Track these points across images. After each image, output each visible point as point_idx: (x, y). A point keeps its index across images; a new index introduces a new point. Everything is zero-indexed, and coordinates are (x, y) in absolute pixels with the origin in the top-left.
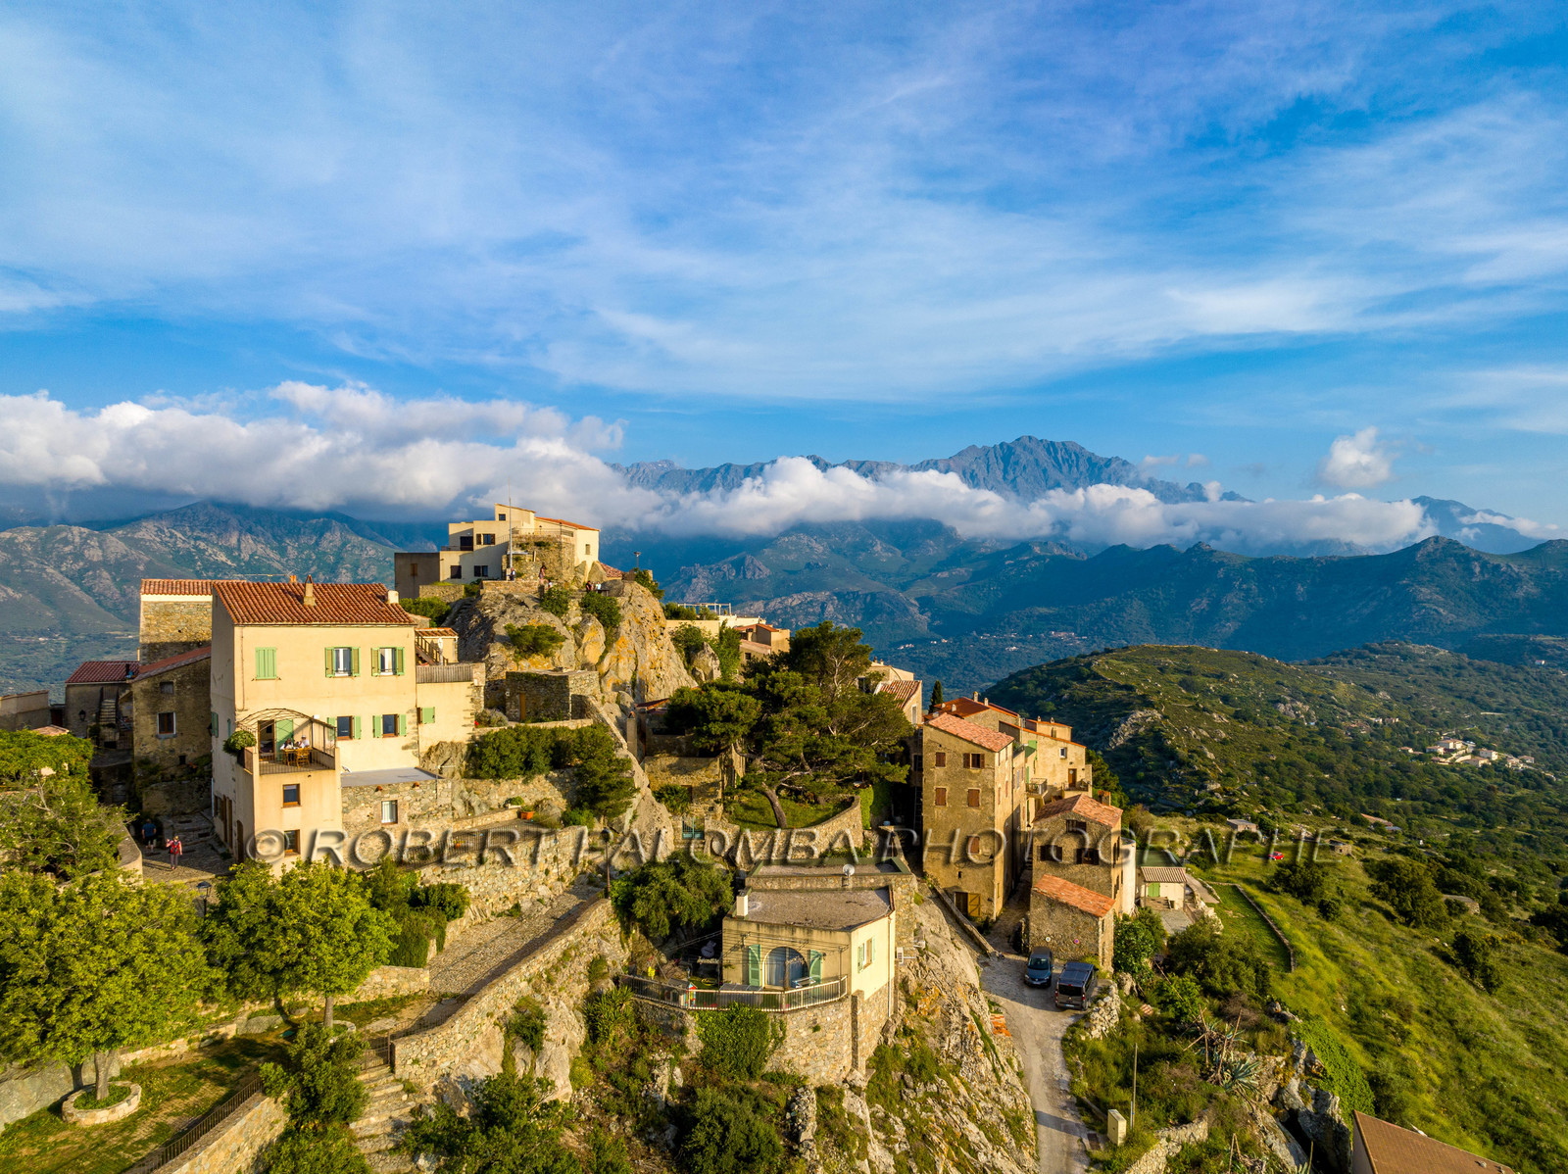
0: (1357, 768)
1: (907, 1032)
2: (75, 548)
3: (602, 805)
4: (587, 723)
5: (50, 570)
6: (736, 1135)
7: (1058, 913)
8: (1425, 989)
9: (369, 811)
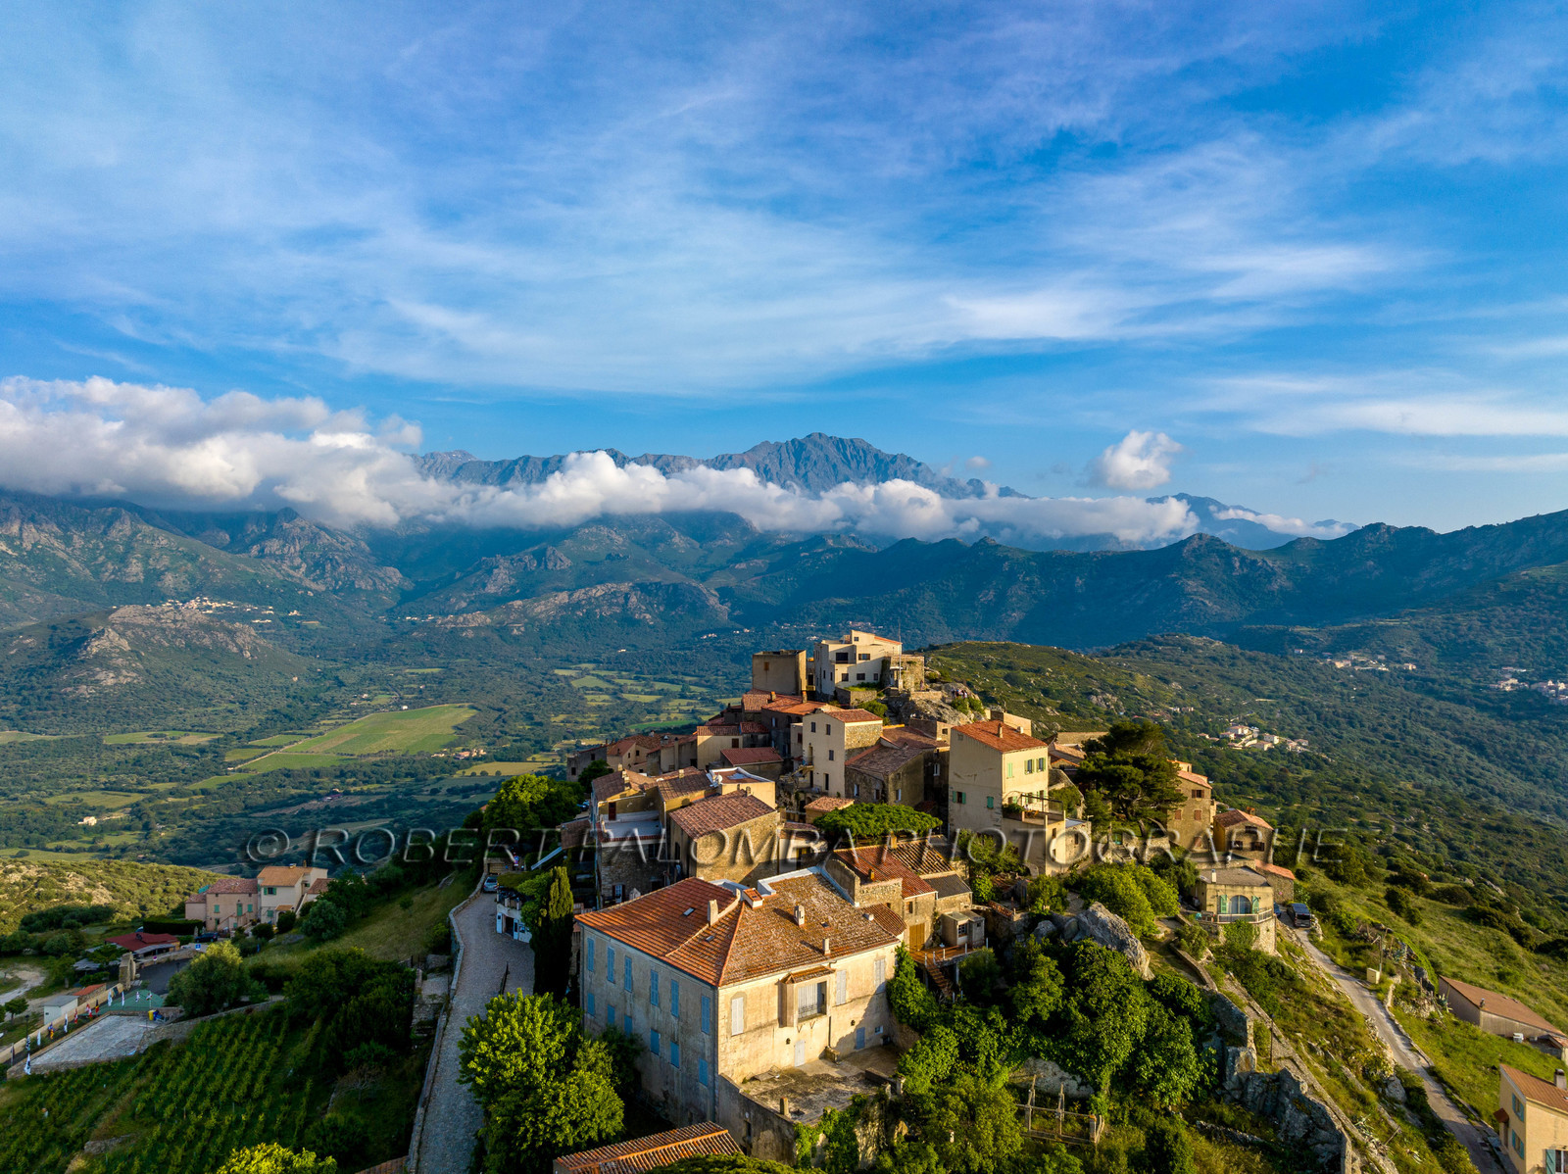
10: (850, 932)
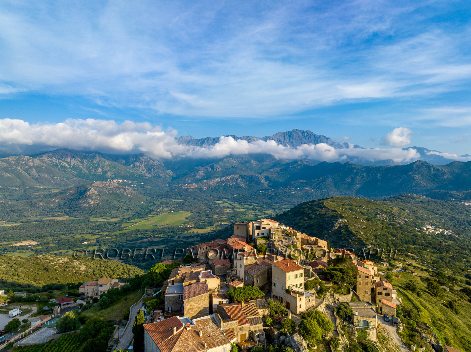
0: (402, 236)
2: (26, 162)
4: (314, 277)
5: (19, 168)
7: (388, 308)
8: (444, 315)
9: (307, 301)
10: (216, 339)
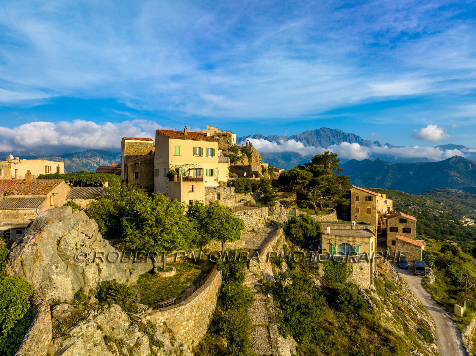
1: (382, 275)
3: (268, 203)
4: (259, 179)
6: (354, 297)
7: (406, 246)
9: (212, 195)
